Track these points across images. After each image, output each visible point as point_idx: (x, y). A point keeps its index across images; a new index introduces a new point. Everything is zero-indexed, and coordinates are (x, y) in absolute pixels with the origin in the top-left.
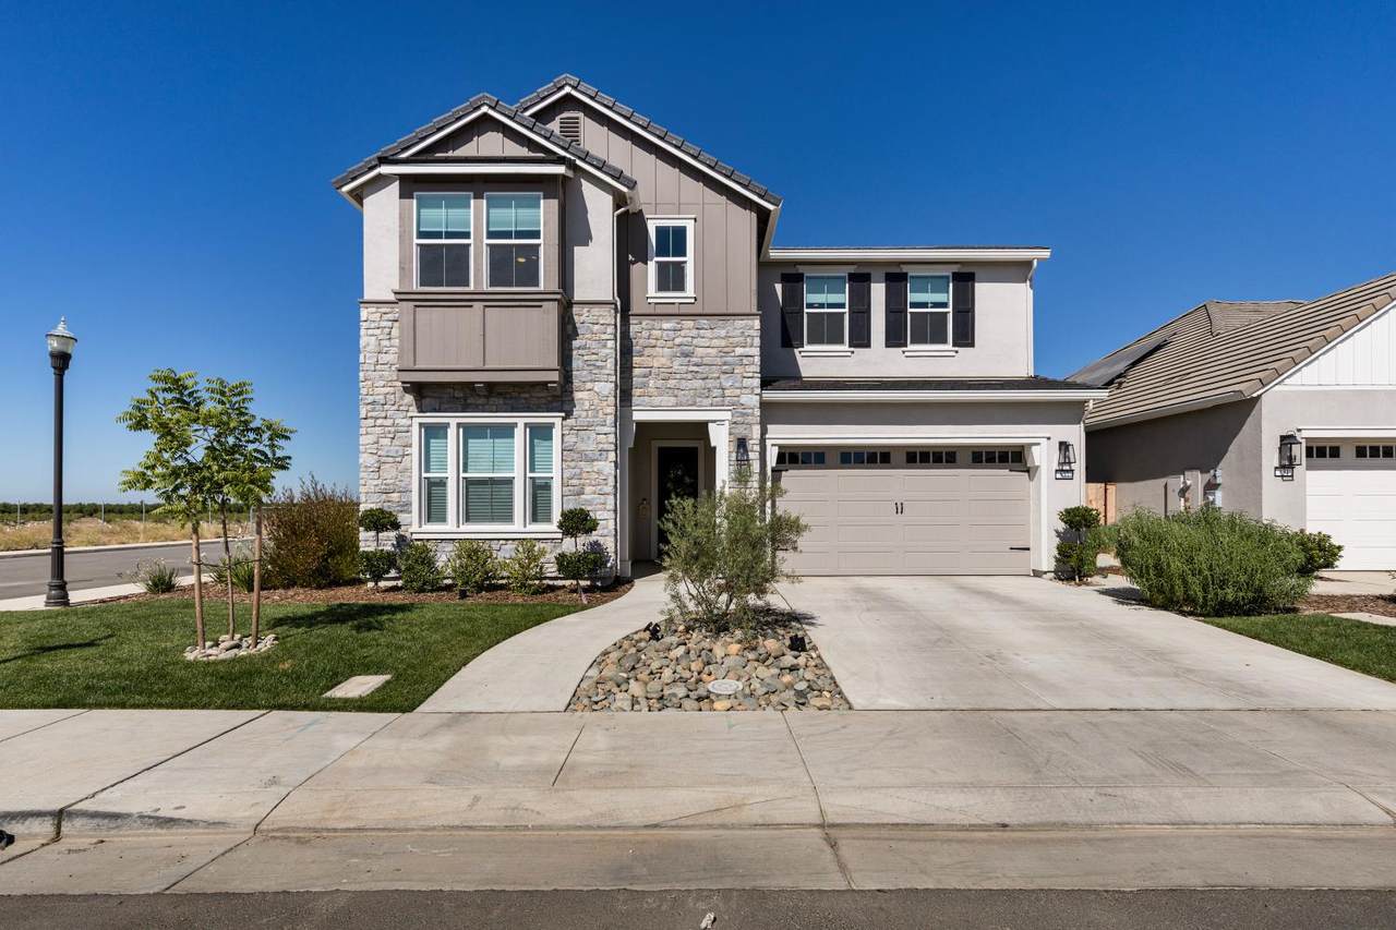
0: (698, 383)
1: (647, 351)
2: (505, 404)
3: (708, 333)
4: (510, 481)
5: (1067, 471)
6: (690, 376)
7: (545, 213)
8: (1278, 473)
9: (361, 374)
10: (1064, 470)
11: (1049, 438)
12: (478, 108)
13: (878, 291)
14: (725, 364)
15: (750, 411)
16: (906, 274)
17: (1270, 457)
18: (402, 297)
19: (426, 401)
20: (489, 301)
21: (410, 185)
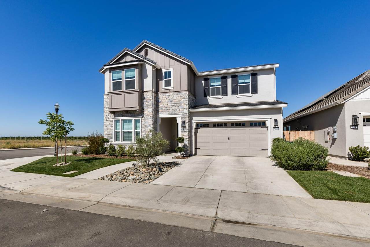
0: (173, 108)
1: (162, 101)
2: (130, 115)
3: (176, 96)
4: (131, 132)
5: (277, 128)
6: (172, 106)
7: (136, 73)
8: (352, 127)
9: (104, 110)
11: (271, 119)
12: (125, 51)
13: (229, 81)
14: (180, 103)
15: (186, 114)
16: (237, 75)
17: (349, 122)
18: (110, 93)
19: (116, 115)
20: (125, 93)
21: (111, 70)
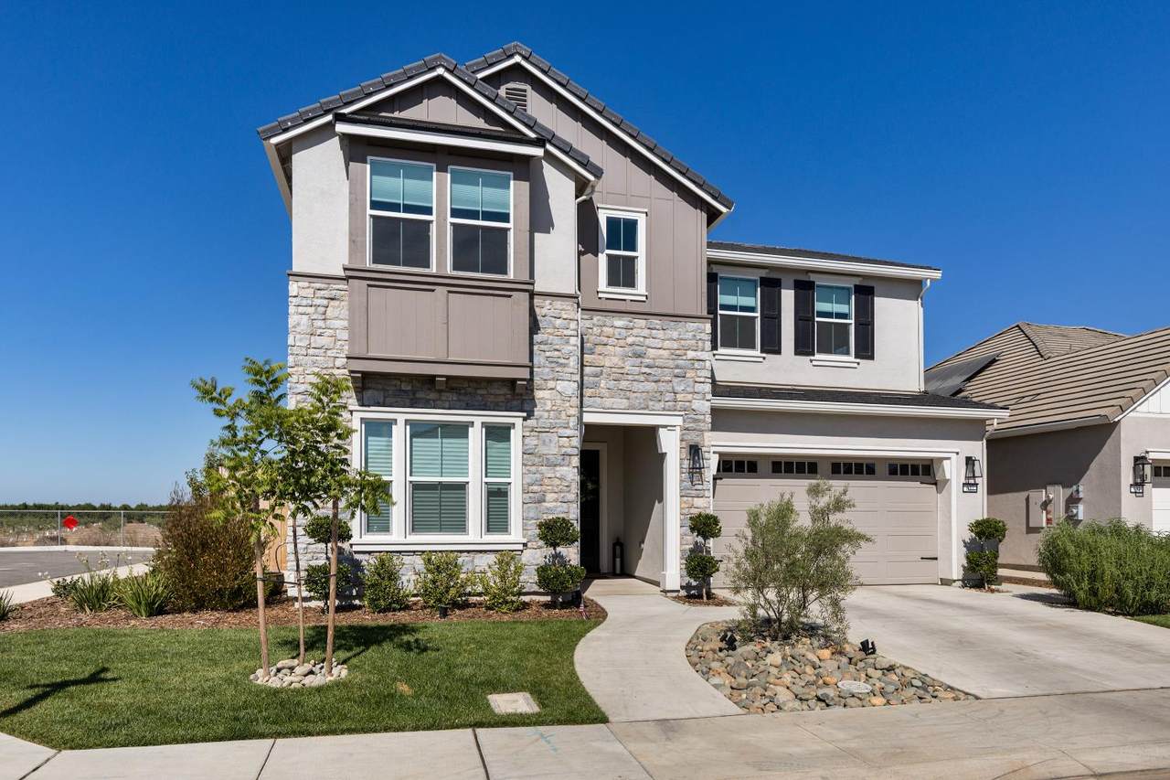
0: (651, 386)
1: (599, 349)
2: (459, 400)
3: (660, 334)
4: (462, 487)
5: (973, 485)
6: (642, 378)
7: (514, 196)
8: (1133, 490)
9: (291, 359)
10: (970, 485)
11: (957, 453)
12: (433, 69)
13: (788, 297)
14: (677, 367)
15: (702, 417)
16: (814, 282)
17: (1127, 477)
18: (351, 275)
19: (368, 394)
20: (454, 286)
21: (356, 149)
